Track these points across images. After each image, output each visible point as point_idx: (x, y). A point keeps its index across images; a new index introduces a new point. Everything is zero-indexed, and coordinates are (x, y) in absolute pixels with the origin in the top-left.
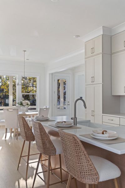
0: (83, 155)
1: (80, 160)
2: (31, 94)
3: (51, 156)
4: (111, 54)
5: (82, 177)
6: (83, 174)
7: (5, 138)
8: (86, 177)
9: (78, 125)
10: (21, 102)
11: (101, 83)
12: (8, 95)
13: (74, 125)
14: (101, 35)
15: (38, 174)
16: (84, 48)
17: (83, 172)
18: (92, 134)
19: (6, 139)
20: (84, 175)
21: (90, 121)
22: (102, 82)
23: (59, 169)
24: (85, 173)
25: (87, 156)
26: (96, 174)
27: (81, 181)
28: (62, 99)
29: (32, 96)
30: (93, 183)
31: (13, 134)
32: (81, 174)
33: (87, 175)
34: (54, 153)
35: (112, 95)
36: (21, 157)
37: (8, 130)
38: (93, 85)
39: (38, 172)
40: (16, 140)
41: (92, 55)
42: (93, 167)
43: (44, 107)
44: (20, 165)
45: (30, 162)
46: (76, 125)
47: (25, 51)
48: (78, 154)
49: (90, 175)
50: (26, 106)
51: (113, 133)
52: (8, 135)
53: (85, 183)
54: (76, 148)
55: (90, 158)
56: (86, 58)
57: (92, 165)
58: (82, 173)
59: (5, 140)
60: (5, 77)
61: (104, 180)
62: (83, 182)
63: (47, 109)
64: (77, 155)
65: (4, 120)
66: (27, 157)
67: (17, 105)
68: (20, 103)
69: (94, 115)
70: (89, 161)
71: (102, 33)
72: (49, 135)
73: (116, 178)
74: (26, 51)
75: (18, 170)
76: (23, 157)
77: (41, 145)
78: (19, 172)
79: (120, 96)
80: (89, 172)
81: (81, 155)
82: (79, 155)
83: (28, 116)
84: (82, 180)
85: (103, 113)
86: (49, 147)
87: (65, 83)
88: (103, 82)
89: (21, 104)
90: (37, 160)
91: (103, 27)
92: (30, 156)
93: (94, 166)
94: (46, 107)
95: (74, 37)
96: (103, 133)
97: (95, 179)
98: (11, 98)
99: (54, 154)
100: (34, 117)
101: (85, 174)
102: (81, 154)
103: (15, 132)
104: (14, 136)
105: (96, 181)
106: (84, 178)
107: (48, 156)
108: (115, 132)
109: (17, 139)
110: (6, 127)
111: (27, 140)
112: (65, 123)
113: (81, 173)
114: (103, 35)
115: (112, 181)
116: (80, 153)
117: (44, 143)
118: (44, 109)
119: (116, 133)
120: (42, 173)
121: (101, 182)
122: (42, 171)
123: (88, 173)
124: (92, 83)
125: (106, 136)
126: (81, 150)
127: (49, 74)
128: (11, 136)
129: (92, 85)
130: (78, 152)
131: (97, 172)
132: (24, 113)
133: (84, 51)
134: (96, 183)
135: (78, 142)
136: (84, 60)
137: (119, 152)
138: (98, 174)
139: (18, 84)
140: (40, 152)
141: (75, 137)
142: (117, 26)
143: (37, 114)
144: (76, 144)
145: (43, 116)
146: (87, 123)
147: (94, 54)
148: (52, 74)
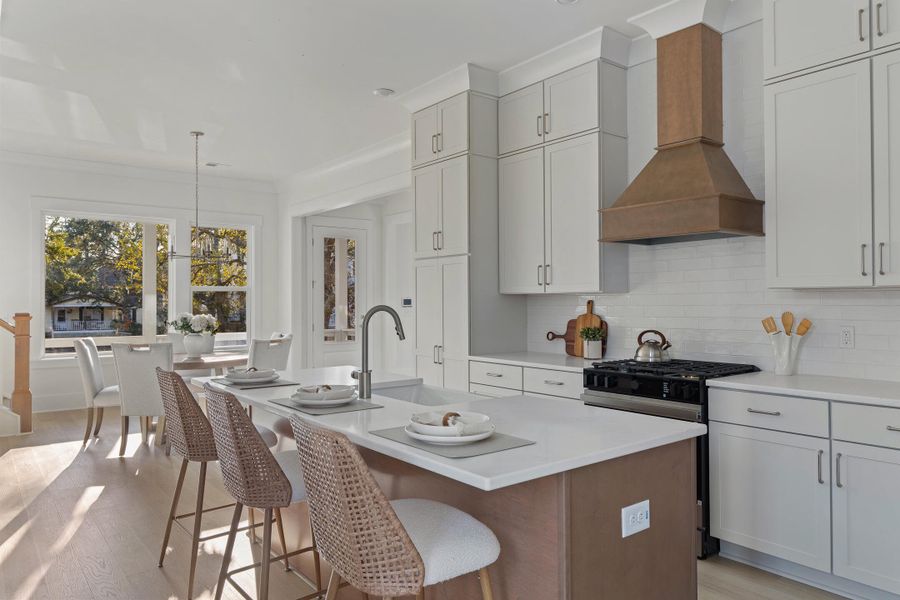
0: (368, 499)
1: (359, 519)
2: (232, 288)
3: (281, 509)
4: (499, 157)
5: (368, 575)
6: (372, 563)
7: (122, 451)
8: (381, 574)
9: (375, 399)
10: (184, 319)
11: (464, 254)
12: (141, 295)
13: (362, 396)
14: (466, 94)
15: (232, 577)
16: (409, 132)
17: (371, 557)
18: (410, 427)
19: (124, 456)
20: (374, 570)
21: (421, 380)
22: (466, 251)
23: (311, 553)
24: (376, 560)
25: (384, 503)
26: (413, 562)
27: (366, 590)
28: (341, 308)
29: (235, 298)
30: (403, 592)
31: (152, 437)
32: (366, 565)
33: (384, 566)
34: (284, 498)
35: (501, 292)
36: (172, 518)
37: (134, 424)
38: (440, 259)
39: (229, 570)
40: (164, 458)
41: (435, 156)
42: (404, 540)
43: (274, 333)
44: (169, 549)
45: (203, 534)
46: (369, 397)
47: (198, 134)
48: (351, 499)
49: (394, 567)
50: (204, 332)
51: (480, 421)
52: (135, 441)
53: (376, 594)
54: (346, 480)
55: (391, 508)
56: (415, 168)
57: (401, 533)
58: (368, 561)
59: (122, 460)
60: (132, 225)
61: (442, 580)
62: (372, 592)
63: (280, 341)
64: (349, 503)
65: (116, 388)
66: (194, 517)
67: (171, 329)
68: (180, 324)
69: (443, 360)
70: (392, 518)
71: (466, 86)
72: (278, 436)
73: (487, 568)
74: (202, 134)
75: (161, 566)
76: (179, 517)
77: (238, 473)
78: (164, 573)
79: (525, 296)
80: (390, 558)
81: (362, 500)
82: (355, 502)
83: (213, 371)
84: (369, 584)
85: (470, 354)
86: (265, 477)
87: (351, 252)
88: (470, 251)
89: (186, 326)
90: (228, 529)
91: (470, 65)
92: (203, 514)
93: (408, 536)
94: (282, 336)
95: (375, 93)
96: (445, 424)
97: (413, 578)
98: (150, 303)
99: (286, 503)
100: (222, 374)
101: (380, 563)
102: (363, 497)
103: (160, 430)
104: (155, 444)
105: (413, 584)
106: (375, 579)
107: (262, 512)
108: (486, 418)
109: (168, 454)
110: (124, 413)
111: (194, 457)
112: (329, 391)
113: (362, 562)
114: (470, 93)
115: (472, 577)
116: (360, 494)
117: (246, 467)
118: (272, 344)
119: (487, 421)
120: (253, 570)
121: (432, 587)
122: (252, 563)
123: (385, 562)
124: (435, 253)
125: (452, 433)
126: (360, 484)
127: (295, 219)
128: (145, 444)
129: (435, 260)
130: (351, 492)
131: (418, 553)
132: (195, 359)
133: (408, 143)
134: (414, 593)
135: (350, 457)
136: (410, 172)
137: (486, 484)
138: (421, 560)
139: (172, 252)
140: (235, 502)
141: (340, 439)
142: (532, 59)
143: (244, 362)
144: (345, 463)
145: (255, 370)
146: (412, 389)
147: (441, 155)
148: (304, 219)
